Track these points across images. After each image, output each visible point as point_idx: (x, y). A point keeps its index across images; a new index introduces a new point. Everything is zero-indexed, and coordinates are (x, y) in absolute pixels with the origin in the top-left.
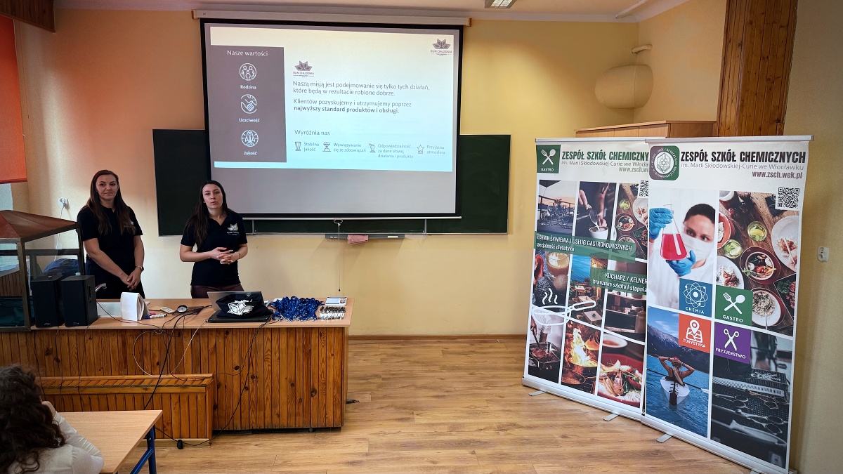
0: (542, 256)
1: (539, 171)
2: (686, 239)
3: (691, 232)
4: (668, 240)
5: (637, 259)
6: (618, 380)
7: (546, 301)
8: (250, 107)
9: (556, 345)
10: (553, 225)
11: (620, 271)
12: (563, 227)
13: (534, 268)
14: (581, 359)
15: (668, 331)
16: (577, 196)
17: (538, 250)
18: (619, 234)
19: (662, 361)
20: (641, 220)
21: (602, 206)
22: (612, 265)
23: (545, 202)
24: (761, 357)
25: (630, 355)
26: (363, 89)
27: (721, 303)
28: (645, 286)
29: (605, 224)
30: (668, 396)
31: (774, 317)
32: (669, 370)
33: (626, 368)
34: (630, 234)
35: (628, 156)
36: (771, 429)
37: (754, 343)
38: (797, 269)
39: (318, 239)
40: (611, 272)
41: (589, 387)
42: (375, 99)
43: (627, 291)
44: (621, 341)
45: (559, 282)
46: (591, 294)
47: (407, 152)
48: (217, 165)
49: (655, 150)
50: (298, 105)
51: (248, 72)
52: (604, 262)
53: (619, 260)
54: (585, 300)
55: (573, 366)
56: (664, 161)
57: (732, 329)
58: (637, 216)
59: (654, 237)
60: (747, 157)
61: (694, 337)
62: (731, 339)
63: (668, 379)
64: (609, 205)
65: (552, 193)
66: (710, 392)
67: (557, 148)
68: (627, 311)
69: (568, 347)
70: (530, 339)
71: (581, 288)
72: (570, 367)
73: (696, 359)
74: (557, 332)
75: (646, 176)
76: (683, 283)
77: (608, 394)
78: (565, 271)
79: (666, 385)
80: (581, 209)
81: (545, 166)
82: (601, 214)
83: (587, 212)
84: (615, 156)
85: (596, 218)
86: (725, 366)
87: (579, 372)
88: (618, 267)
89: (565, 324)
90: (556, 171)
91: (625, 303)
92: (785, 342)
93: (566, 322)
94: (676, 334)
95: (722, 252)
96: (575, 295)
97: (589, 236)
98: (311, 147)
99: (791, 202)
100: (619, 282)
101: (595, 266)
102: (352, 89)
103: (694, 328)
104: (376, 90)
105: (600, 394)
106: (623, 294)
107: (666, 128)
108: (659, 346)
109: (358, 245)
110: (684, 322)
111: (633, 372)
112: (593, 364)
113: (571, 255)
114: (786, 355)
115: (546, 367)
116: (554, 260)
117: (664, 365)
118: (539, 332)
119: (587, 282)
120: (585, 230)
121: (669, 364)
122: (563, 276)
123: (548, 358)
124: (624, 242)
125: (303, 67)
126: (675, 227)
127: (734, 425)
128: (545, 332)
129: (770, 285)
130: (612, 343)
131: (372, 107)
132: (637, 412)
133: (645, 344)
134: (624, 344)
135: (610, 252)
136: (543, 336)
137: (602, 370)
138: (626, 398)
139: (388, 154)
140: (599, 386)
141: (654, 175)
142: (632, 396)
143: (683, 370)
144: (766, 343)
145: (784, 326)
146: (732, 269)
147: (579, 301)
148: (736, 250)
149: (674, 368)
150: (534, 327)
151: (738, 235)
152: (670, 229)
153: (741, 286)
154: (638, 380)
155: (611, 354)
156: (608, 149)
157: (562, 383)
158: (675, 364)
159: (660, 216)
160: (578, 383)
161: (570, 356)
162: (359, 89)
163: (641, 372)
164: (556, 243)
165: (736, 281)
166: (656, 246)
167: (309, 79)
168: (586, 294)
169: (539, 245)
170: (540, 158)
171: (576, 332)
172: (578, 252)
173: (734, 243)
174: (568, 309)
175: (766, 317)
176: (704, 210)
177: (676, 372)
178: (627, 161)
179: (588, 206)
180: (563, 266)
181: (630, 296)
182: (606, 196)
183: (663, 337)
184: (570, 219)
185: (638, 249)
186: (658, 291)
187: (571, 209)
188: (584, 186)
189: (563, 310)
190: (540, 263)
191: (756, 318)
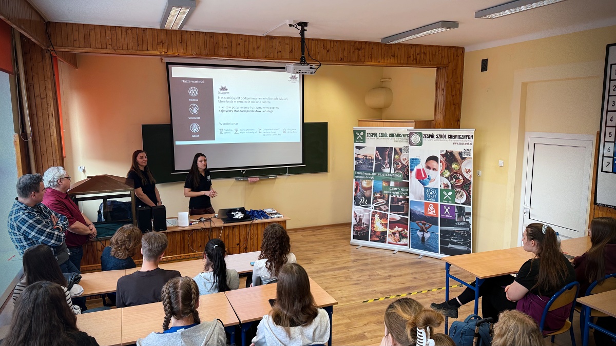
0: (359, 182)
1: (355, 142)
2: (427, 170)
3: (428, 167)
4: (419, 171)
5: (403, 180)
6: (397, 235)
7: (361, 203)
8: (195, 111)
9: (367, 223)
10: (363, 167)
11: (396, 186)
12: (368, 168)
13: (354, 188)
14: (379, 228)
15: (420, 210)
16: (375, 153)
17: (356, 179)
18: (395, 170)
19: (417, 223)
20: (404, 163)
21: (387, 158)
22: (392, 184)
23: (359, 156)
24: (459, 216)
25: (403, 223)
26: (255, 100)
27: (443, 196)
28: (408, 192)
29: (388, 166)
30: (421, 238)
31: (464, 199)
32: (421, 227)
33: (400, 229)
34: (400, 169)
35: (397, 135)
36: (465, 244)
37: (456, 211)
38: (472, 180)
39: (232, 181)
40: (392, 187)
41: (383, 240)
42: (262, 105)
43: (400, 195)
44: (398, 217)
45: (367, 193)
46: (383, 198)
47: (278, 132)
48: (177, 143)
49: (411, 134)
50: (221, 109)
51: (193, 92)
52: (389, 183)
53: (395, 181)
54: (380, 201)
55: (375, 231)
56: (416, 138)
57: (447, 206)
58: (403, 161)
59: (412, 170)
60: (451, 137)
61: (431, 211)
62: (447, 210)
63: (420, 231)
64: (390, 157)
65: (362, 152)
66: (439, 233)
67: (364, 132)
68: (400, 203)
69: (373, 223)
70: (354, 222)
71: (378, 195)
72: (373, 232)
73: (433, 221)
74: (367, 217)
75: (407, 144)
76: (426, 189)
77: (393, 242)
78: (371, 188)
79: (420, 234)
80: (377, 159)
81: (358, 140)
82: (387, 161)
83: (380, 160)
84: (392, 135)
85: (384, 163)
86: (445, 222)
87: (378, 234)
88: (395, 184)
89: (371, 213)
90: (364, 142)
91: (399, 200)
92: (468, 209)
93: (371, 212)
94: (423, 211)
95: (442, 175)
96: (375, 199)
97: (381, 172)
98: (228, 131)
99: (469, 154)
100: (396, 191)
101: (384, 185)
102: (249, 100)
103: (431, 208)
104: (261, 101)
105: (389, 243)
106: (398, 196)
107: (414, 124)
108: (415, 217)
109: (254, 183)
110: (427, 205)
111: (404, 230)
112: (385, 230)
113: (373, 181)
114: (469, 214)
115: (362, 234)
116: (364, 184)
117: (418, 225)
118: (358, 218)
119: (381, 192)
120: (379, 169)
121: (421, 224)
122: (370, 191)
123: (363, 230)
124: (397, 173)
125: (223, 89)
126: (422, 166)
127: (450, 245)
128: (361, 218)
129: (461, 187)
130: (393, 219)
131: (259, 109)
132: (406, 248)
133: (409, 217)
134: (399, 218)
135: (391, 178)
136: (360, 220)
137: (389, 232)
138: (401, 243)
139: (268, 134)
140: (388, 239)
141: (411, 144)
142: (404, 241)
143: (427, 226)
144: (461, 210)
145: (468, 202)
146: (446, 181)
147: (378, 201)
148: (448, 174)
149: (423, 226)
150: (355, 216)
151: (448, 168)
152: (419, 167)
153: (450, 188)
154: (406, 234)
155: (393, 224)
156: (388, 132)
157: (371, 241)
158: (424, 224)
159: (415, 161)
160: (378, 239)
161: (374, 227)
162: (253, 100)
163: (407, 230)
164: (366, 175)
165: (448, 186)
166: (413, 175)
167: (227, 95)
168: (381, 198)
169: (356, 177)
170: (355, 136)
171: (377, 216)
172: (376, 179)
173: (447, 171)
174: (372, 206)
175: (461, 200)
176: (434, 158)
177: (424, 227)
178: (397, 138)
179: (380, 158)
180: (369, 186)
181: (401, 197)
182: (388, 153)
183: (417, 213)
184: (372, 164)
185: (404, 176)
186: (415, 194)
187: (372, 160)
188: (377, 149)
189: (370, 206)
190: (357, 185)
191: (456, 201)
